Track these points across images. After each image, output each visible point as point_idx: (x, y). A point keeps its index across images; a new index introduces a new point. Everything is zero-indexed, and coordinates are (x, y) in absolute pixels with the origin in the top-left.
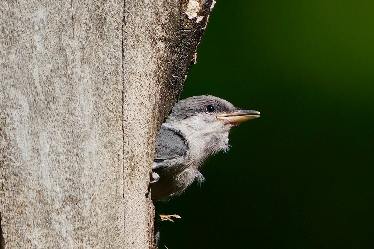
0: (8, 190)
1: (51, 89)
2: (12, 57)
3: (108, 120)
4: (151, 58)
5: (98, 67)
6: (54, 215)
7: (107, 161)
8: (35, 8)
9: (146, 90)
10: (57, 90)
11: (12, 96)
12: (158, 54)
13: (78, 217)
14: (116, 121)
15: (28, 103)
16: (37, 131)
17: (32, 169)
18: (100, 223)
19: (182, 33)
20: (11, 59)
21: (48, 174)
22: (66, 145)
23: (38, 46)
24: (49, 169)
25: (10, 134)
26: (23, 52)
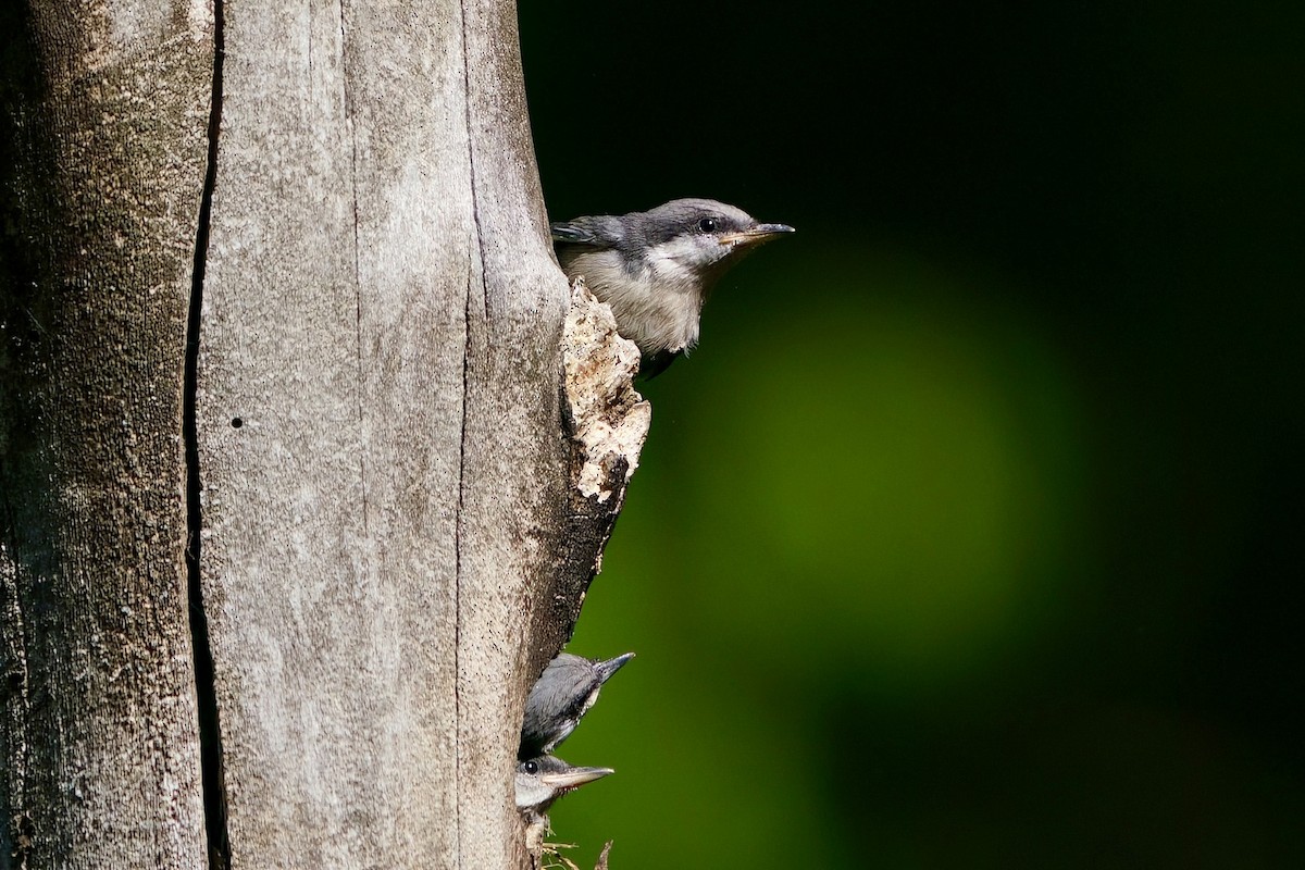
0: (244, 803)
1: (323, 625)
2: (253, 571)
3: (429, 677)
4: (513, 566)
5: (411, 585)
6: (326, 847)
7: (427, 749)
8: (295, 485)
9: (502, 622)
10: (335, 626)
11: (252, 639)
12: (525, 560)
13: (370, 848)
14: (444, 679)
15: (282, 651)
16: (296, 699)
17: (288, 765)
18: (411, 859)
19: (572, 521)
20: (251, 575)
21: (317, 773)
22: (350, 724)
23: (300, 551)
24: (317, 765)
25: (248, 705)
26: (273, 562)
